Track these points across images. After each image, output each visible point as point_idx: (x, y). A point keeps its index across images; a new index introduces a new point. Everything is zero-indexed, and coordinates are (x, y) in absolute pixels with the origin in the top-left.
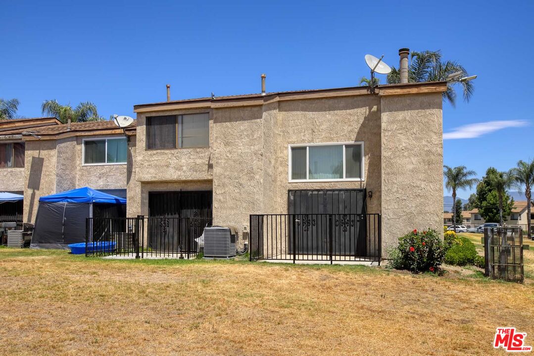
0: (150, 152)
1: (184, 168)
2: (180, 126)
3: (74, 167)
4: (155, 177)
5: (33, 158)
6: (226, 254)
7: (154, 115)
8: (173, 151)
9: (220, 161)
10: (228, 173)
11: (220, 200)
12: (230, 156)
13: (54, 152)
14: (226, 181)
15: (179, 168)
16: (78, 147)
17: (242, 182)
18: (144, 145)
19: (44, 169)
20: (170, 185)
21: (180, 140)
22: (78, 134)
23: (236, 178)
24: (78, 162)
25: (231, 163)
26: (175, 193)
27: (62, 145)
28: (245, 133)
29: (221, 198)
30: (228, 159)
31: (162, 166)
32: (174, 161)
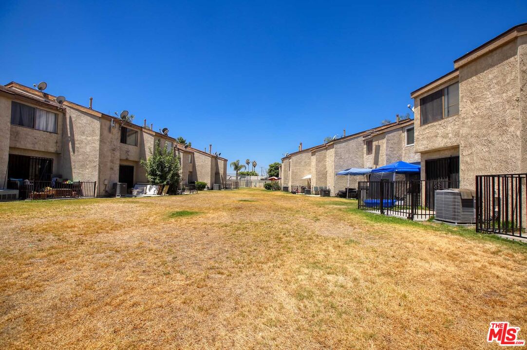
0: (423, 127)
1: (450, 135)
2: (446, 97)
3: (400, 149)
4: (427, 147)
5: (376, 145)
6: (454, 219)
7: (425, 95)
8: (440, 122)
9: (466, 121)
10: (475, 131)
11: (467, 162)
12: (477, 113)
13: (385, 141)
14: (473, 140)
15: (445, 136)
16: (403, 134)
17: (492, 138)
18: (419, 123)
19: (380, 152)
20: (442, 152)
21: (446, 110)
22: (402, 125)
23: (484, 136)
24: (403, 145)
25: (478, 119)
26: (446, 159)
27: (390, 135)
28: (495, 81)
29: (468, 159)
30: (475, 116)
31: (432, 137)
32: (441, 131)
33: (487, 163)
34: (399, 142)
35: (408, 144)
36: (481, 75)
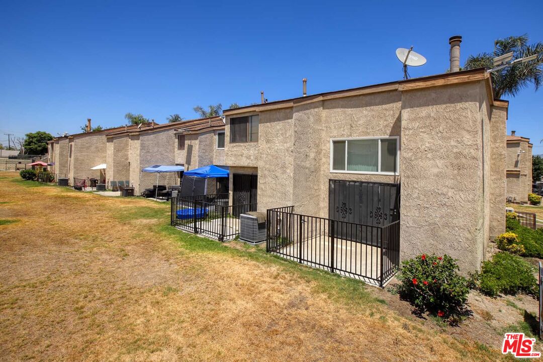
0: (232, 145)
1: (252, 157)
2: (250, 124)
3: (212, 150)
4: (235, 163)
5: (188, 145)
6: (253, 239)
7: (234, 117)
8: (245, 144)
9: (262, 156)
10: (268, 166)
11: (262, 189)
12: (269, 152)
13: (197, 142)
14: (266, 172)
15: (248, 157)
16: (215, 137)
17: (278, 174)
19: (193, 152)
21: (250, 135)
22: (215, 128)
23: (273, 171)
24: (215, 147)
25: (270, 157)
26: (248, 175)
27: (203, 136)
28: (280, 132)
30: (268, 154)
31: (239, 156)
32: (246, 152)
33: (275, 193)
34: (211, 145)
35: (219, 147)
36: (273, 124)
